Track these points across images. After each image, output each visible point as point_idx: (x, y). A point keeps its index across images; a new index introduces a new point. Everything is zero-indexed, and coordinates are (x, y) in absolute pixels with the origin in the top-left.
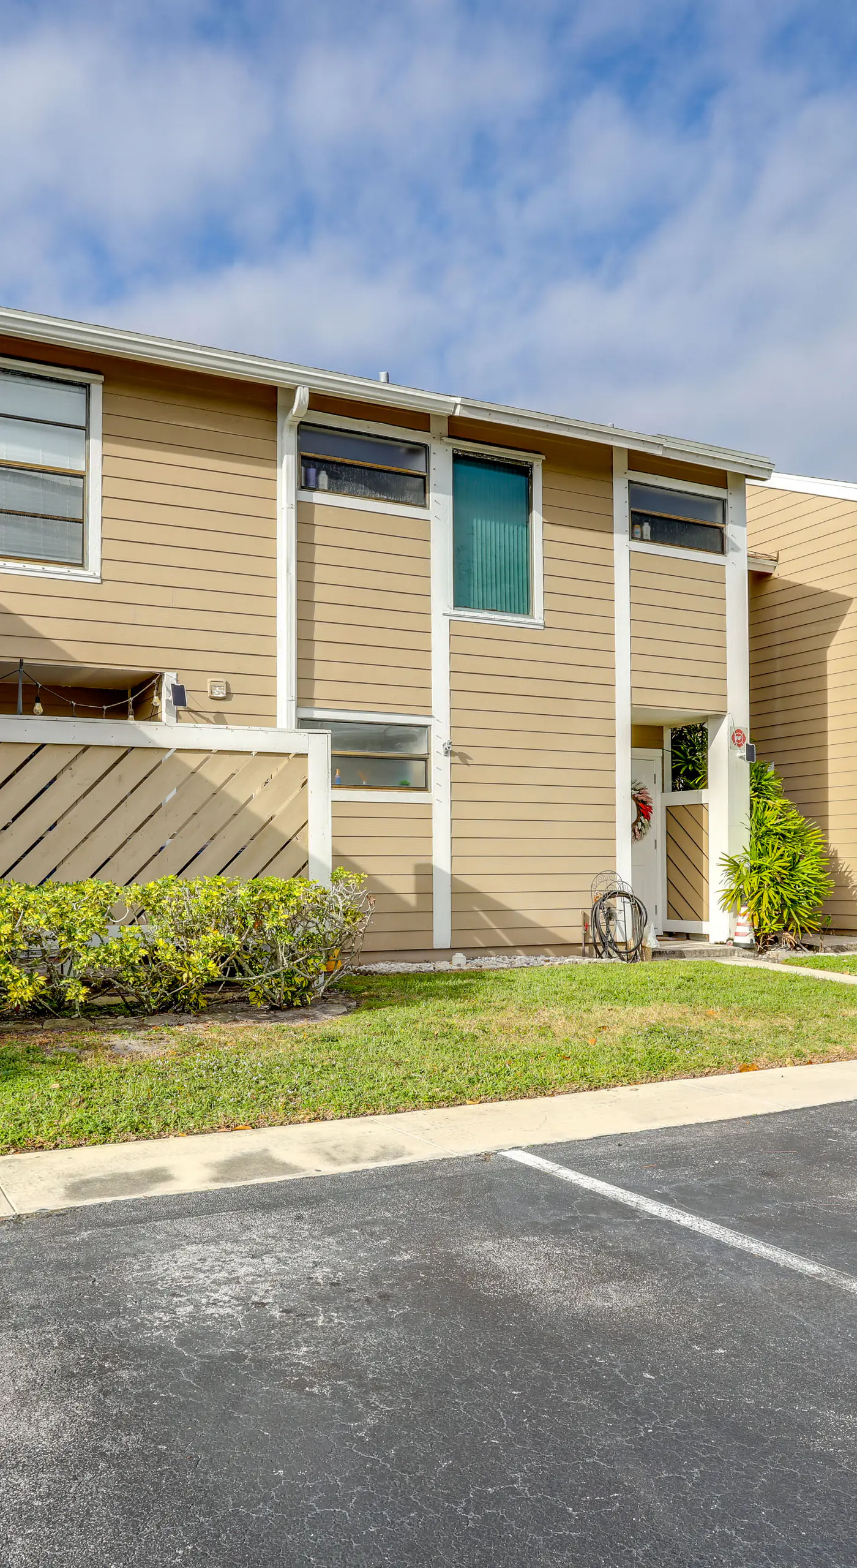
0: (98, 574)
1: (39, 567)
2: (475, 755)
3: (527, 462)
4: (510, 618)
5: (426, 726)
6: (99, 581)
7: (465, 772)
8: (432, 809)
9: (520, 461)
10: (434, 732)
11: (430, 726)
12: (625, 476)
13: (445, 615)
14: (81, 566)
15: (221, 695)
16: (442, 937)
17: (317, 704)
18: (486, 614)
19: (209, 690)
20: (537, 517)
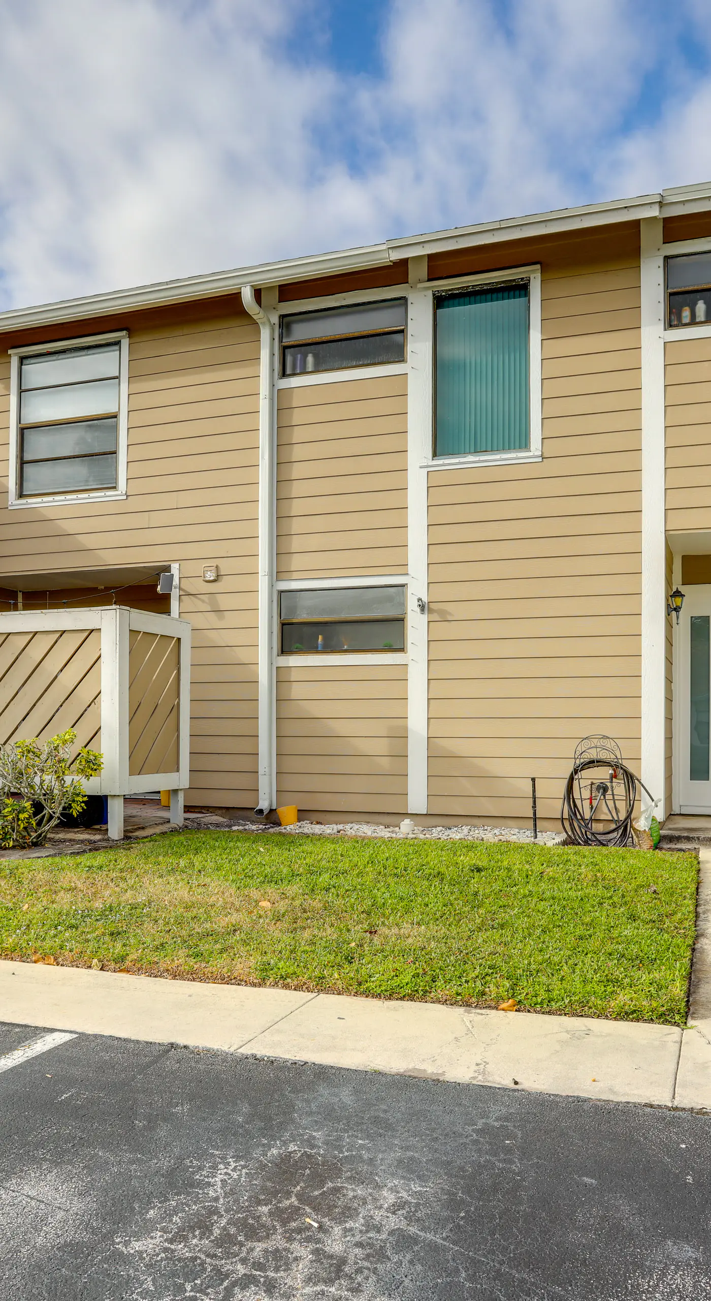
0: (124, 492)
1: (85, 495)
2: (456, 610)
3: (522, 279)
4: (498, 457)
5: (403, 586)
6: (125, 497)
7: (443, 630)
8: (407, 669)
9: (514, 280)
10: (410, 590)
11: (407, 584)
12: (658, 253)
13: (421, 467)
14: (115, 488)
15: (212, 578)
16: (417, 800)
17: (295, 575)
18: (471, 458)
19: (203, 575)
20: (535, 336)
